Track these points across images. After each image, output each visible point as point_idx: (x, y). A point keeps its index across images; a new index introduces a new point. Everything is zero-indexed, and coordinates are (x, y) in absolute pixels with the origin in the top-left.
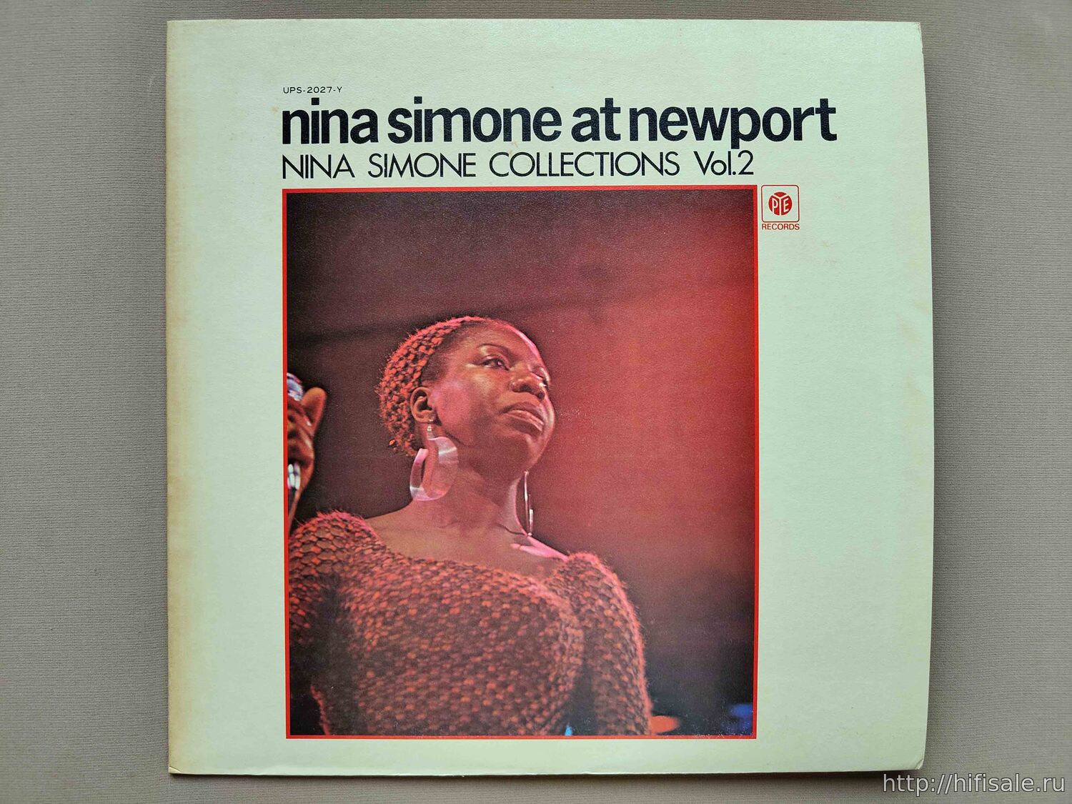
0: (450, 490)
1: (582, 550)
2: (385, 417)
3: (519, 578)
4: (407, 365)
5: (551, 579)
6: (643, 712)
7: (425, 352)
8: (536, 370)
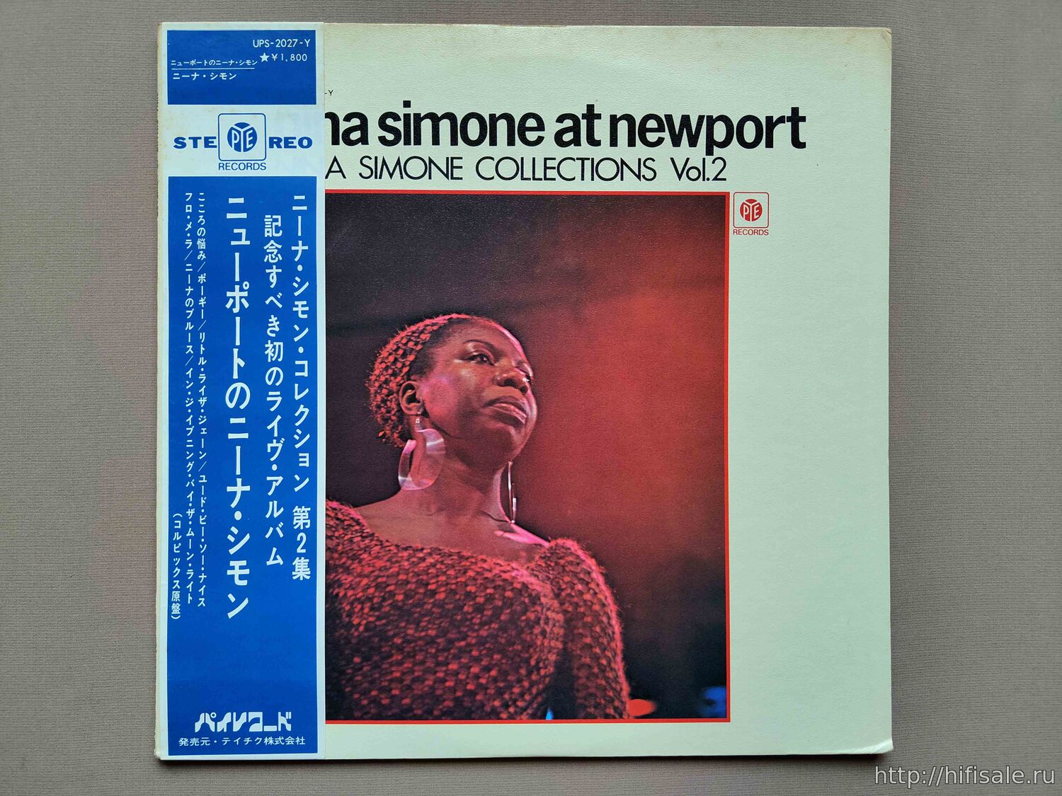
0: (437, 479)
1: (562, 536)
2: (374, 409)
3: (502, 564)
4: (396, 360)
5: (533, 565)
6: (622, 694)
7: (414, 347)
8: (519, 365)
